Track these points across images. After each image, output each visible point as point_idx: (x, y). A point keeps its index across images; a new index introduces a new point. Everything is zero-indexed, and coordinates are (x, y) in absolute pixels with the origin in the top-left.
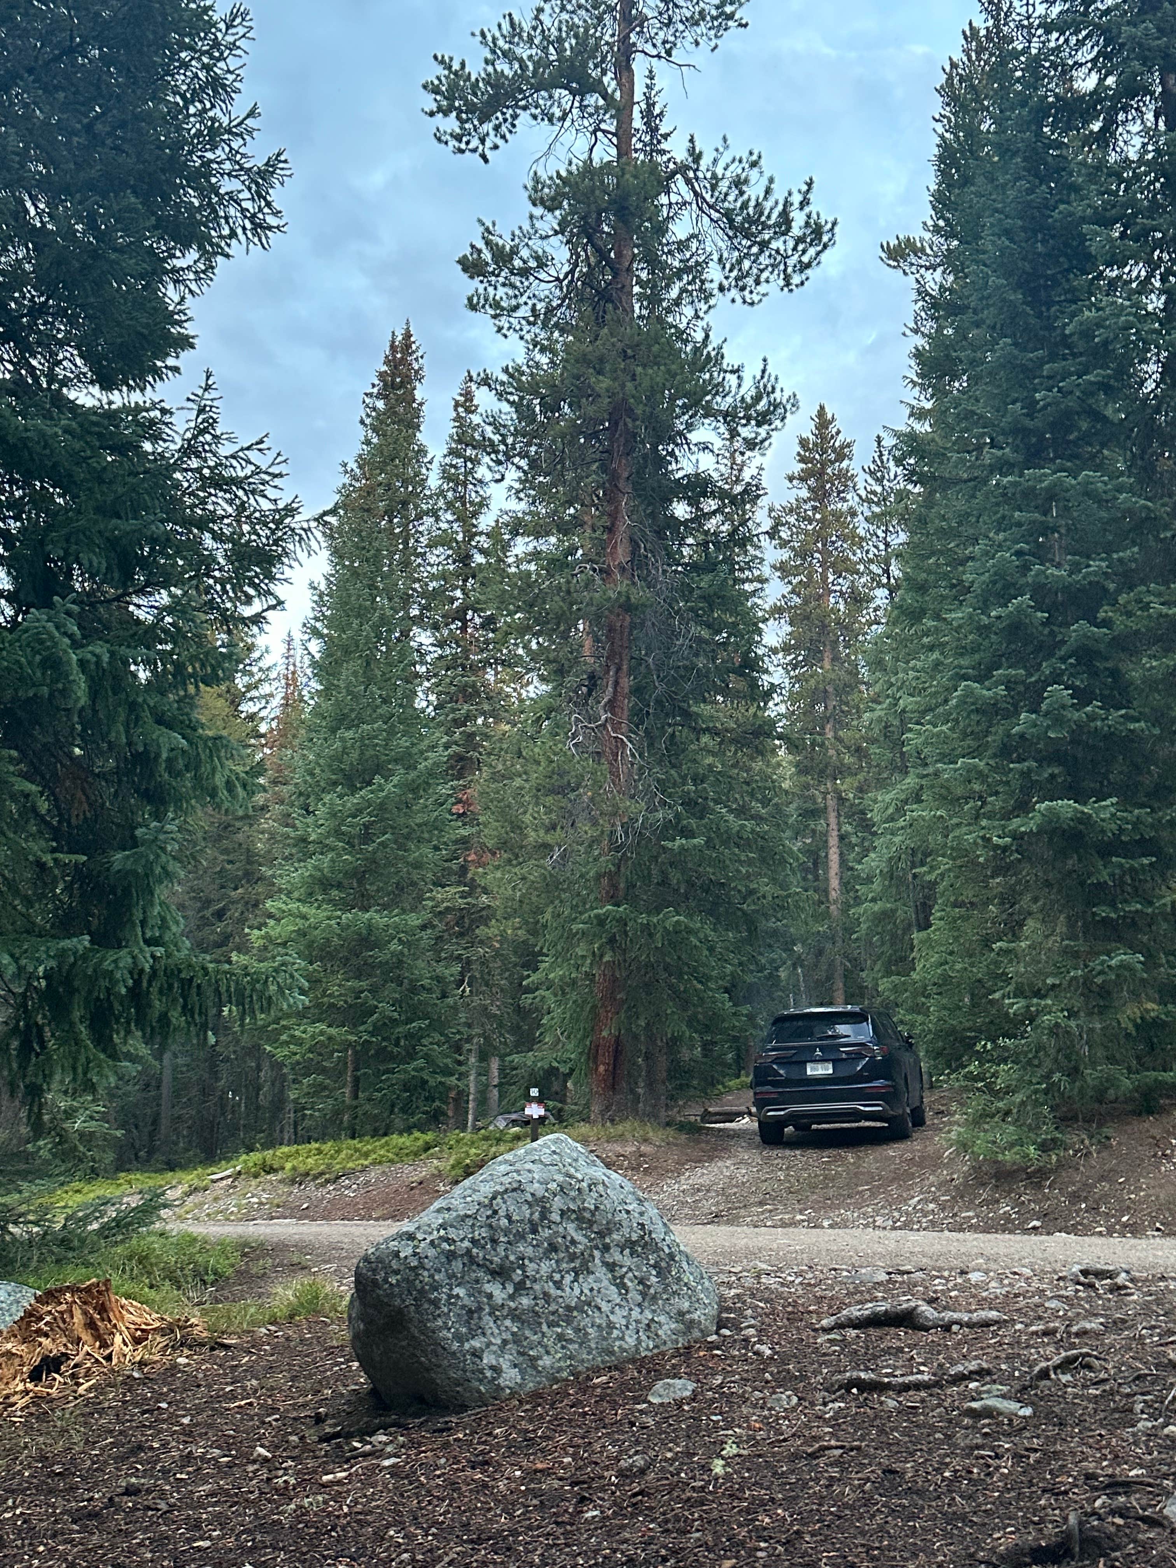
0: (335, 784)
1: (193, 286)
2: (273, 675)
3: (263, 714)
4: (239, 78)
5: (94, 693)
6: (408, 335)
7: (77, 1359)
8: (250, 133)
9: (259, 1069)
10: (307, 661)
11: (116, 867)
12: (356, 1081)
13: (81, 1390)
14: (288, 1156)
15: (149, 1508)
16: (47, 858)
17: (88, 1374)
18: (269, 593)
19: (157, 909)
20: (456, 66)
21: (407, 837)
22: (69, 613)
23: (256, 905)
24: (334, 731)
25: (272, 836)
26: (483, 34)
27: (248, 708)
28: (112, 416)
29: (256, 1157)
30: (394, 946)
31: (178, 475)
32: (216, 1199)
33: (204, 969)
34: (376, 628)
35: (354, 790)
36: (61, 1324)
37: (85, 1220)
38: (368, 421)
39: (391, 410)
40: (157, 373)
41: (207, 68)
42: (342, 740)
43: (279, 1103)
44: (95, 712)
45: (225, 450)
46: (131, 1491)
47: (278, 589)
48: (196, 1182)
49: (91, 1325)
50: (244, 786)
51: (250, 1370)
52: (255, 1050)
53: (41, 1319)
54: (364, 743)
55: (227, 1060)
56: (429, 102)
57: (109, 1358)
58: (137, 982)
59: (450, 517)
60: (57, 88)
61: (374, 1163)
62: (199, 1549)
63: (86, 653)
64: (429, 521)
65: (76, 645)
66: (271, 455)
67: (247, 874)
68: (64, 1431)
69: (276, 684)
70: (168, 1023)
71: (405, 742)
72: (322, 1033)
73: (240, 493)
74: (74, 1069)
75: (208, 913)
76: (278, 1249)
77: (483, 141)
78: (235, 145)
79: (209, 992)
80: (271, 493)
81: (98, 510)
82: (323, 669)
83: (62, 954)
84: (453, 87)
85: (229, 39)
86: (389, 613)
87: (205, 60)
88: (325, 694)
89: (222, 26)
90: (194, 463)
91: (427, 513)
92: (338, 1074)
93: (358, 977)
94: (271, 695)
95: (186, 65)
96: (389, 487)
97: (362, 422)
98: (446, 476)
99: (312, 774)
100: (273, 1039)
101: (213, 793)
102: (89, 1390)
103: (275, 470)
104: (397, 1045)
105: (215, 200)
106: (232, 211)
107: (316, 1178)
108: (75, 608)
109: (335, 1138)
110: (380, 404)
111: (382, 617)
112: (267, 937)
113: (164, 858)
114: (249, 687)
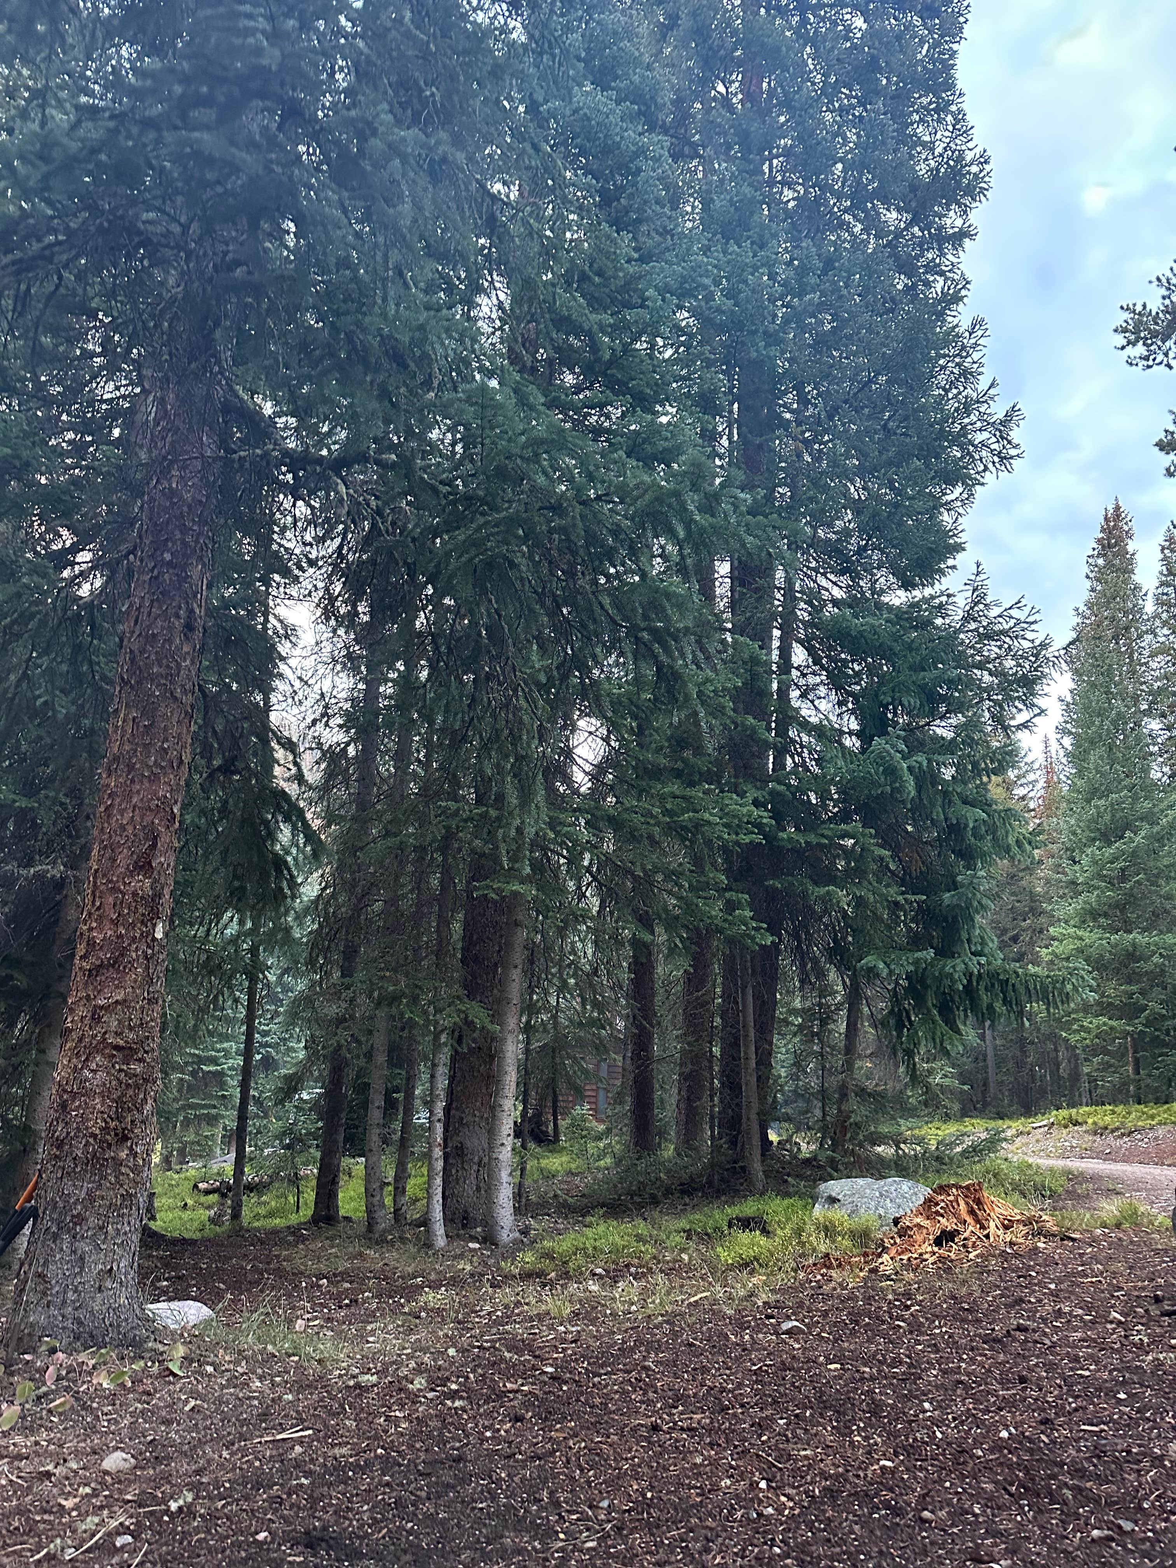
0: (1094, 840)
1: (961, 510)
2: (1036, 766)
3: (1031, 794)
4: (981, 365)
5: (919, 788)
6: (1117, 508)
7: (966, 1235)
8: (992, 398)
9: (1056, 1050)
10: (1062, 753)
11: (947, 902)
12: (1137, 1062)
13: (971, 1256)
14: (1089, 1114)
15: (1037, 1342)
16: (900, 898)
17: (974, 1246)
18: (1033, 705)
19: (978, 931)
20: (1139, 308)
21: (1157, 876)
22: (898, 737)
23: (1041, 932)
24: (1088, 801)
25: (1048, 882)
26: (1158, 279)
27: (1020, 792)
28: (914, 605)
29: (1064, 1113)
30: (1156, 959)
31: (962, 636)
32: (1038, 1141)
33: (1016, 972)
34: (1114, 723)
35: (1110, 844)
36: (951, 1210)
37: (952, 1145)
38: (1092, 575)
39: (1109, 564)
40: (942, 572)
41: (958, 365)
42: (1097, 807)
43: (1075, 1076)
44: (921, 800)
45: (994, 612)
46: (1020, 1328)
47: (1040, 702)
48: (1021, 1128)
49: (972, 1212)
50: (1030, 843)
51: (1095, 1258)
52: (1053, 1037)
53: (937, 1204)
54: (1114, 807)
55: (1032, 1043)
56: (1120, 340)
57: (987, 1236)
58: (970, 981)
59: (1166, 631)
60: (862, 408)
61: (1160, 1124)
62: (1081, 1376)
63: (912, 762)
64: (1149, 638)
65: (904, 758)
66: (1027, 610)
67: (1032, 910)
68: (964, 1281)
69: (1039, 773)
70: (994, 1011)
71: (1147, 805)
72: (1105, 1024)
73: (1007, 640)
74: (934, 1039)
75: (1006, 938)
76: (1095, 1178)
77: (1166, 355)
78: (982, 410)
79: (1022, 990)
80: (1029, 635)
81: (911, 668)
82: (1077, 757)
83: (916, 962)
84: (1138, 324)
85: (973, 341)
86: (1123, 709)
87: (957, 360)
88: (1080, 774)
89: (967, 334)
90: (973, 626)
91: (1146, 632)
92: (1121, 1054)
93: (1129, 982)
94: (1036, 781)
95: (944, 368)
96: (1113, 619)
97: (1088, 577)
98: (1159, 602)
99: (1074, 833)
100: (1067, 1027)
101: (1008, 849)
102: (977, 1256)
103: (1031, 619)
104: (1168, 1034)
105: (971, 448)
106: (984, 454)
107: (1113, 1131)
108: (902, 733)
109: (1125, 1103)
110: (1101, 561)
111: (1119, 714)
112: (1053, 953)
113: (979, 896)
114: (1019, 777)
